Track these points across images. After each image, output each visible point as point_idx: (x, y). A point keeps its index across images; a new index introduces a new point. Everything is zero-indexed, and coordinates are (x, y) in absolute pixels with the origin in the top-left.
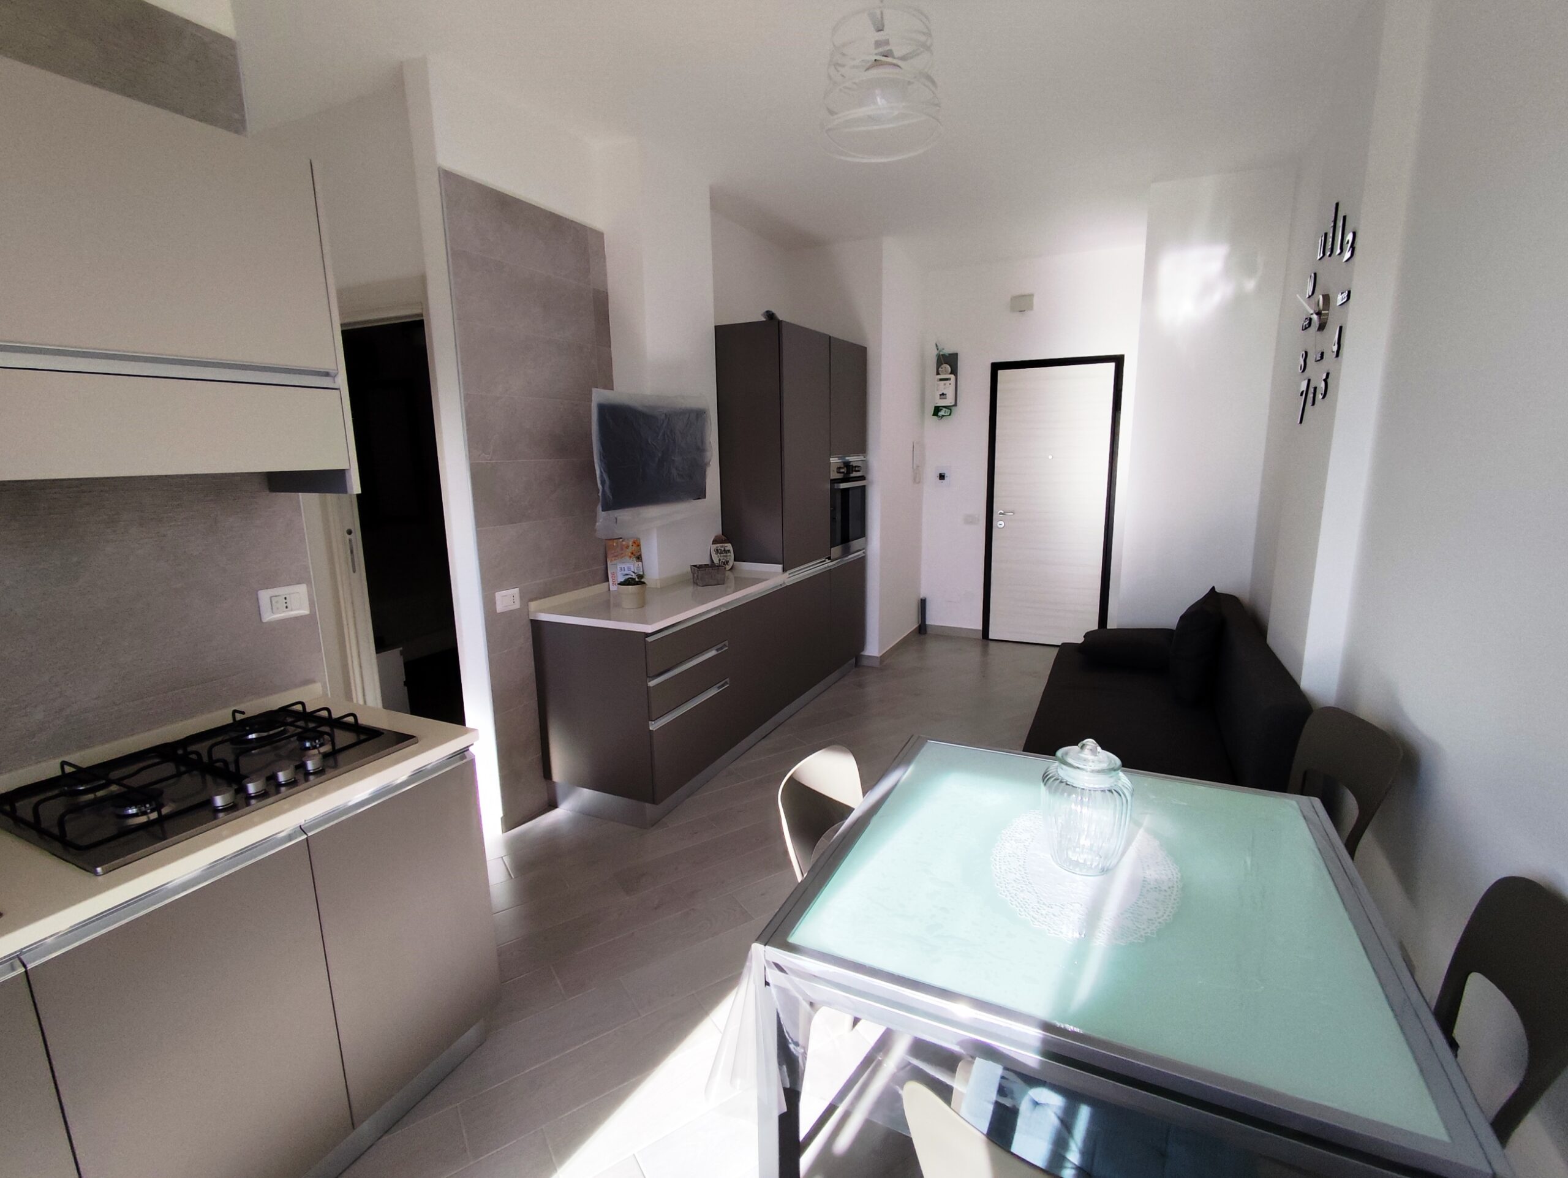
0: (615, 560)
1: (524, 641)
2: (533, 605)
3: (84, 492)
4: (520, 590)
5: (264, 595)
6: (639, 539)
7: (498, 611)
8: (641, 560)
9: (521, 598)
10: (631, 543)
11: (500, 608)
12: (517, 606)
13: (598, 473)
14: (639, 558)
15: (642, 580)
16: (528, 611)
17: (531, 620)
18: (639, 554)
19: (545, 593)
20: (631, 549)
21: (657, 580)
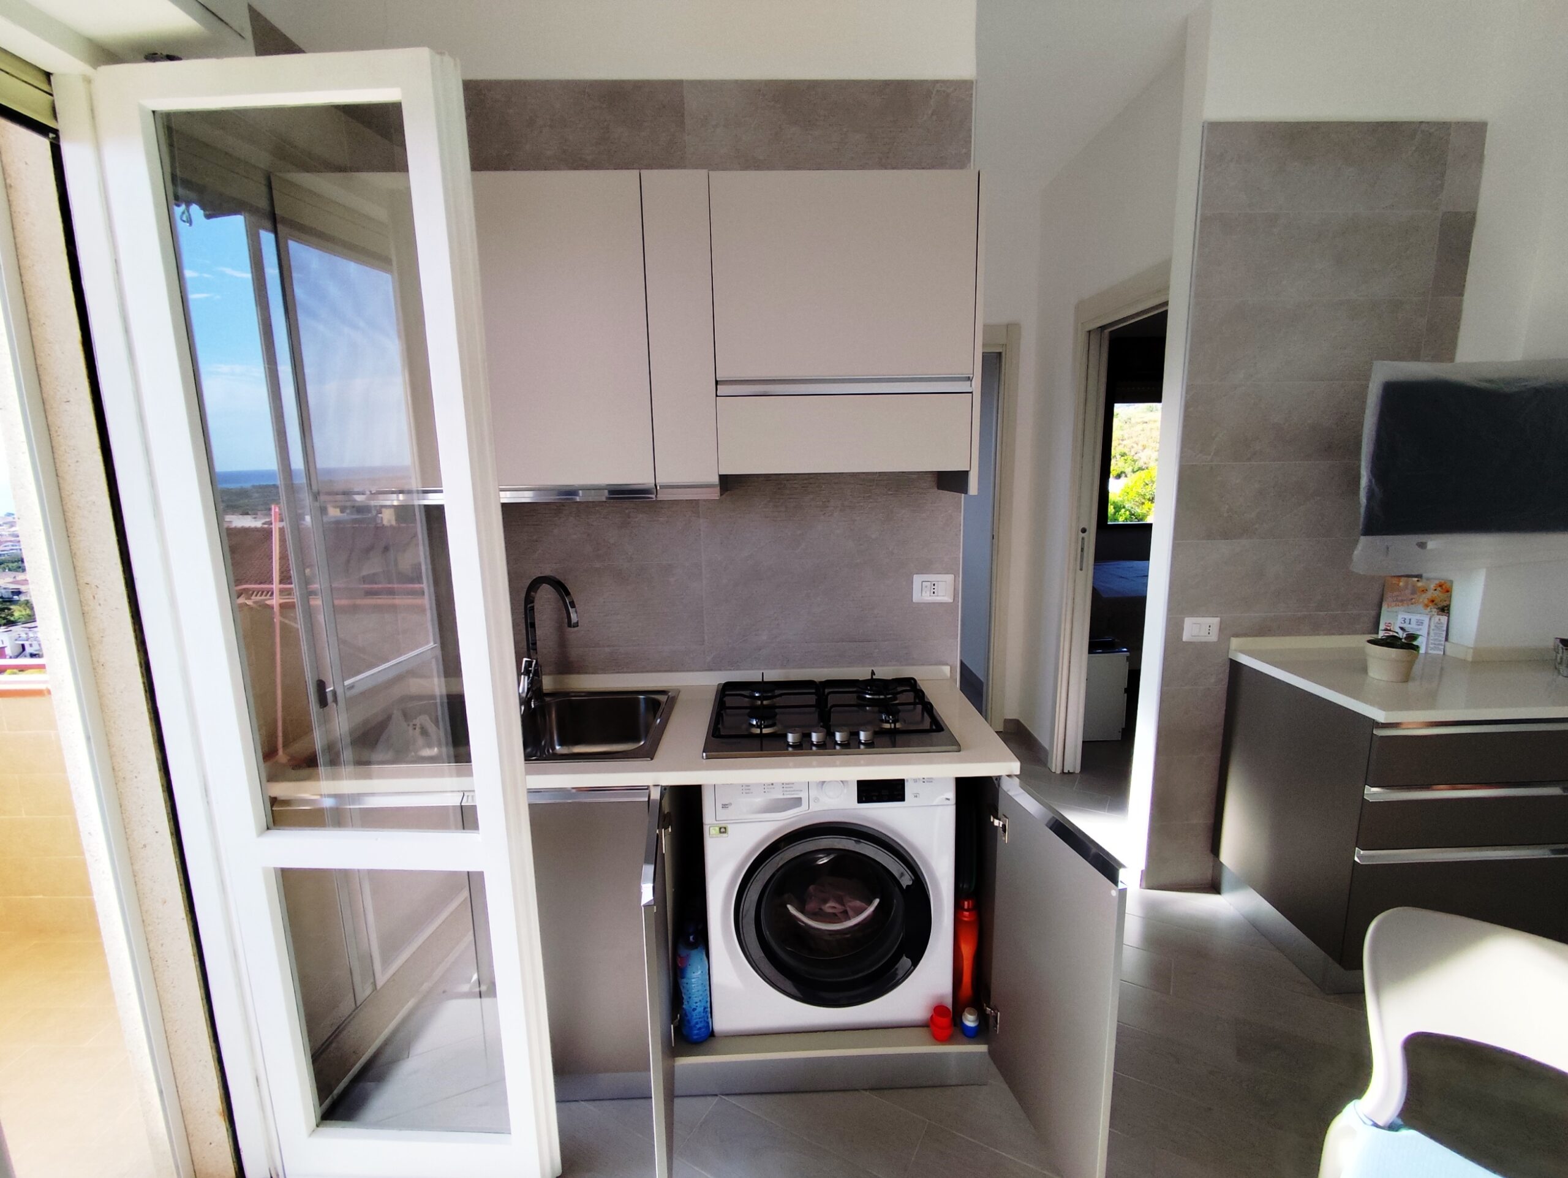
0: (1396, 605)
1: (1216, 683)
2: (1235, 642)
3: (811, 484)
4: (1221, 622)
5: (917, 579)
6: (1452, 582)
7: (1185, 638)
8: (1449, 613)
9: (1220, 630)
10: (1432, 586)
11: (1186, 637)
12: (1213, 637)
13: (1364, 481)
14: (1445, 610)
15: (1415, 643)
16: (1229, 648)
17: (1231, 660)
18: (1445, 604)
19: (1262, 630)
20: (1430, 594)
21: (1469, 648)
